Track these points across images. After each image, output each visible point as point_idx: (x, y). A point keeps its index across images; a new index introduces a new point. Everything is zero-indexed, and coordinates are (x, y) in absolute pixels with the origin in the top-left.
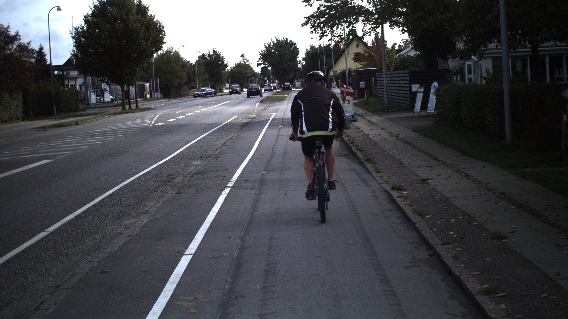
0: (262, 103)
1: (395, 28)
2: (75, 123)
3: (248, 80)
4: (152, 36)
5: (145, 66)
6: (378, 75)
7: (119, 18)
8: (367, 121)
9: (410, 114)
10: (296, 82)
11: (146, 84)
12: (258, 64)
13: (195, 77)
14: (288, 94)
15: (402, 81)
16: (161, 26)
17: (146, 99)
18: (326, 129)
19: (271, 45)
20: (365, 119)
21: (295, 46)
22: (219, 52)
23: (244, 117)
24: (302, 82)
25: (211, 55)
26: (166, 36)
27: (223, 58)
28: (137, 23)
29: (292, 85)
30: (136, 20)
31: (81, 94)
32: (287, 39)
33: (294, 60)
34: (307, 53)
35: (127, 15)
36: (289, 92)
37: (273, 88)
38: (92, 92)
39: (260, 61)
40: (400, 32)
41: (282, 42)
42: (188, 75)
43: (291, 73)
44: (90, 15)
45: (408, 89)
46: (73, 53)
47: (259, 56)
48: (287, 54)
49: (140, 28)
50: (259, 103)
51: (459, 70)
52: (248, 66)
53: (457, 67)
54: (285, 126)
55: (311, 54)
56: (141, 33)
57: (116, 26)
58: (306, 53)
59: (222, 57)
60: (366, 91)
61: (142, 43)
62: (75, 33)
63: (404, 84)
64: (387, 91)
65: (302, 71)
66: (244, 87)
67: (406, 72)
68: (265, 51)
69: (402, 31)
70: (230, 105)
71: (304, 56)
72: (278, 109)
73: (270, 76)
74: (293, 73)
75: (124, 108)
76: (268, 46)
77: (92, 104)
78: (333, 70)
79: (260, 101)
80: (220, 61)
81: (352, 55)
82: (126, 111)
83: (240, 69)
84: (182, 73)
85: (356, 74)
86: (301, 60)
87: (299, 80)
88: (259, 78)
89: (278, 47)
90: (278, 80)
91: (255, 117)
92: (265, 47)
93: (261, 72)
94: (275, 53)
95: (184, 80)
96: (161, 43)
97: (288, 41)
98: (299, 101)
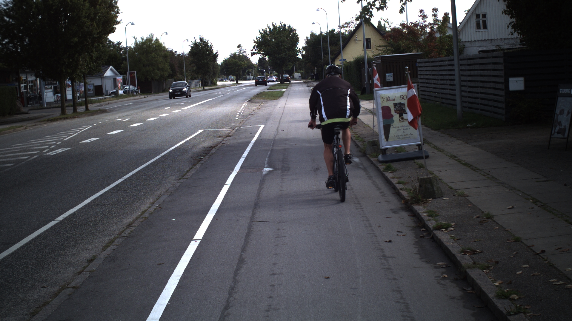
0: (252, 102)
3: (244, 71)
6: (421, 63)
10: (295, 74)
11: (117, 78)
12: (251, 53)
13: (183, 69)
14: (286, 88)
17: (116, 96)
18: (344, 116)
19: (267, 32)
21: (294, 32)
22: (207, 40)
23: (213, 132)
24: (302, 74)
25: (198, 43)
26: (120, 13)
27: (211, 47)
29: (292, 77)
32: (285, 25)
33: (294, 48)
34: (308, 41)
36: (287, 85)
37: (275, 80)
38: (47, 89)
39: (254, 50)
41: (279, 28)
42: (172, 67)
45: (502, 86)
47: (254, 44)
48: (285, 41)
50: (248, 102)
52: (245, 57)
54: (275, 169)
55: (312, 42)
58: (306, 42)
59: (210, 45)
61: (85, 22)
65: (302, 61)
66: (240, 79)
68: (260, 38)
71: (304, 45)
73: (267, 67)
74: (292, 63)
75: (63, 112)
76: (263, 33)
77: (47, 103)
78: (342, 58)
79: (249, 100)
80: (208, 50)
81: (361, 41)
82: (66, 116)
83: (235, 60)
84: (165, 64)
85: (378, 62)
86: (301, 48)
87: (299, 71)
88: (257, 69)
89: (275, 33)
90: (276, 71)
91: (231, 132)
92: (260, 34)
93: (258, 63)
94: (271, 40)
95: (167, 73)
96: (114, 23)
97: (287, 27)
98: (318, 92)
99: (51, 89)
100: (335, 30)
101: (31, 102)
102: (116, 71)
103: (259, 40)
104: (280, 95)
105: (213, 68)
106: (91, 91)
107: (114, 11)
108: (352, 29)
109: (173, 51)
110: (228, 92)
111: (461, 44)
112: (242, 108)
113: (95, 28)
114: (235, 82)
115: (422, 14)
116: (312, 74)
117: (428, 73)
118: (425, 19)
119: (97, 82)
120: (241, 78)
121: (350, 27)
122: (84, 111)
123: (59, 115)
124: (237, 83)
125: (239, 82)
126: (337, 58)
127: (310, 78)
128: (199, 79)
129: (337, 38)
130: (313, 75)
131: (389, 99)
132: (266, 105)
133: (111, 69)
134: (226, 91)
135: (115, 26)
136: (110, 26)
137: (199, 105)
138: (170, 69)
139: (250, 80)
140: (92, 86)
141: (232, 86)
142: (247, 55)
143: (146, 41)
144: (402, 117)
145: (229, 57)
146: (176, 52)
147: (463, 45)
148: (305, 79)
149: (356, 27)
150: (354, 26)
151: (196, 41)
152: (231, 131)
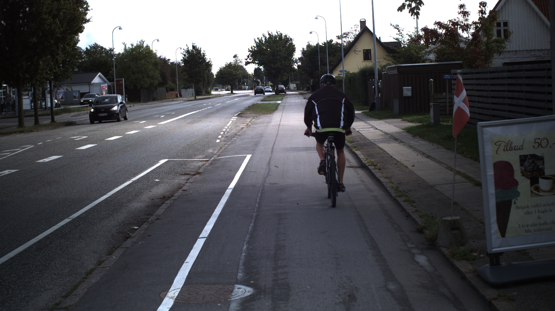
0: (241, 117)
10: (291, 85)
11: (102, 85)
12: (246, 62)
13: (174, 77)
18: (338, 126)
19: (262, 41)
21: (291, 42)
22: (200, 48)
23: (180, 163)
24: (297, 85)
25: (190, 51)
27: (204, 55)
29: (287, 88)
32: (281, 34)
34: (304, 52)
36: (282, 96)
39: (249, 59)
41: (276, 37)
47: (248, 53)
48: (281, 50)
50: (236, 116)
55: (308, 53)
58: (302, 53)
59: (203, 53)
65: (297, 72)
68: (255, 47)
71: (300, 56)
73: (263, 78)
74: (288, 73)
75: (21, 124)
76: (259, 42)
78: (342, 69)
79: (239, 114)
80: (200, 59)
81: (361, 52)
82: (22, 129)
83: (230, 70)
84: (155, 72)
86: (297, 59)
87: (294, 82)
88: (252, 79)
89: (271, 43)
90: (271, 82)
91: (204, 165)
92: (255, 43)
93: (254, 73)
94: (267, 50)
95: (157, 81)
96: (82, 21)
97: (283, 37)
98: (313, 102)
100: (333, 41)
102: (104, 78)
103: (254, 49)
104: (274, 109)
105: (208, 76)
106: (77, 98)
107: (82, 7)
108: (351, 40)
109: (166, 59)
110: (219, 103)
112: (228, 125)
114: (230, 92)
115: (462, 10)
116: (308, 85)
119: (84, 89)
120: (237, 88)
121: (348, 37)
122: (49, 123)
124: (232, 93)
125: (234, 92)
126: (336, 69)
127: (305, 89)
128: (192, 88)
129: (335, 49)
130: (309, 87)
131: (509, 147)
132: (258, 121)
133: (100, 76)
134: (218, 101)
137: (181, 118)
138: (160, 77)
139: (245, 89)
140: (78, 93)
141: (226, 96)
142: (243, 65)
143: (136, 47)
144: (536, 185)
145: (224, 67)
146: (169, 60)
148: (300, 90)
149: (355, 38)
150: (353, 37)
151: (188, 48)
152: (205, 162)
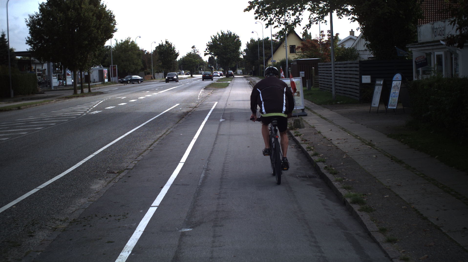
0: (207, 89)
1: (343, 17)
2: (17, 107)
3: (197, 67)
4: (103, 25)
5: (97, 53)
6: (320, 65)
7: (72, 6)
8: (319, 116)
9: (366, 108)
10: (238, 70)
11: (104, 70)
12: (205, 53)
13: (150, 64)
14: (231, 81)
15: (350, 72)
16: (112, 15)
17: (104, 83)
18: (281, 111)
19: (217, 38)
20: (314, 113)
21: (238, 38)
22: (171, 43)
23: (186, 105)
24: (243, 70)
25: (164, 45)
26: (116, 25)
27: (174, 48)
28: (89, 12)
29: (235, 73)
30: (88, 9)
31: (44, 78)
32: (231, 33)
33: (237, 51)
34: (248, 45)
35: (80, 5)
36: (231, 78)
37: (219, 75)
38: (53, 76)
39: (207, 51)
40: (350, 21)
41: (227, 35)
42: (144, 62)
43: (234, 62)
44: (46, 4)
45: (358, 80)
46: (28, 39)
47: (206, 47)
48: (231, 45)
49: (91, 17)
50: (203, 89)
51: (424, 61)
52: (198, 56)
53: (423, 57)
54: (226, 120)
55: (252, 46)
56: (93, 21)
57: (68, 15)
59: (173, 47)
60: (308, 81)
61: (93, 31)
62: (30, 21)
63: (351, 75)
64: (335, 81)
65: (243, 61)
66: (194, 73)
67: (355, 62)
68: (211, 43)
69: (351, 19)
70: (176, 91)
71: (245, 48)
72: (221, 96)
73: (215, 65)
75: (75, 92)
76: (214, 38)
77: (54, 87)
78: (272, 60)
79: (205, 88)
81: (288, 47)
82: (77, 95)
83: (190, 58)
84: (138, 60)
85: (295, 64)
86: (242, 51)
87: (241, 68)
88: (207, 66)
89: (223, 39)
90: (224, 68)
92: (212, 39)
93: (208, 61)
94: (220, 44)
96: (112, 31)
97: (232, 35)
98: (258, 89)
99: (56, 76)
100: (269, 38)
101: (41, 86)
104: (226, 86)
105: (173, 63)
107: (112, 23)
110: (188, 83)
111: (357, 52)
112: (200, 93)
113: (99, 35)
114: (190, 76)
116: (251, 71)
117: (324, 72)
118: (324, 37)
123: (72, 94)
125: (193, 76)
126: (269, 59)
127: (249, 74)
128: (163, 72)
129: (270, 44)
132: (217, 91)
135: (113, 34)
136: (110, 34)
138: (142, 64)
142: (199, 54)
143: (125, 42)
145: (185, 56)
146: (146, 51)
147: (358, 53)
148: (245, 75)
151: (162, 43)
152: (197, 105)
